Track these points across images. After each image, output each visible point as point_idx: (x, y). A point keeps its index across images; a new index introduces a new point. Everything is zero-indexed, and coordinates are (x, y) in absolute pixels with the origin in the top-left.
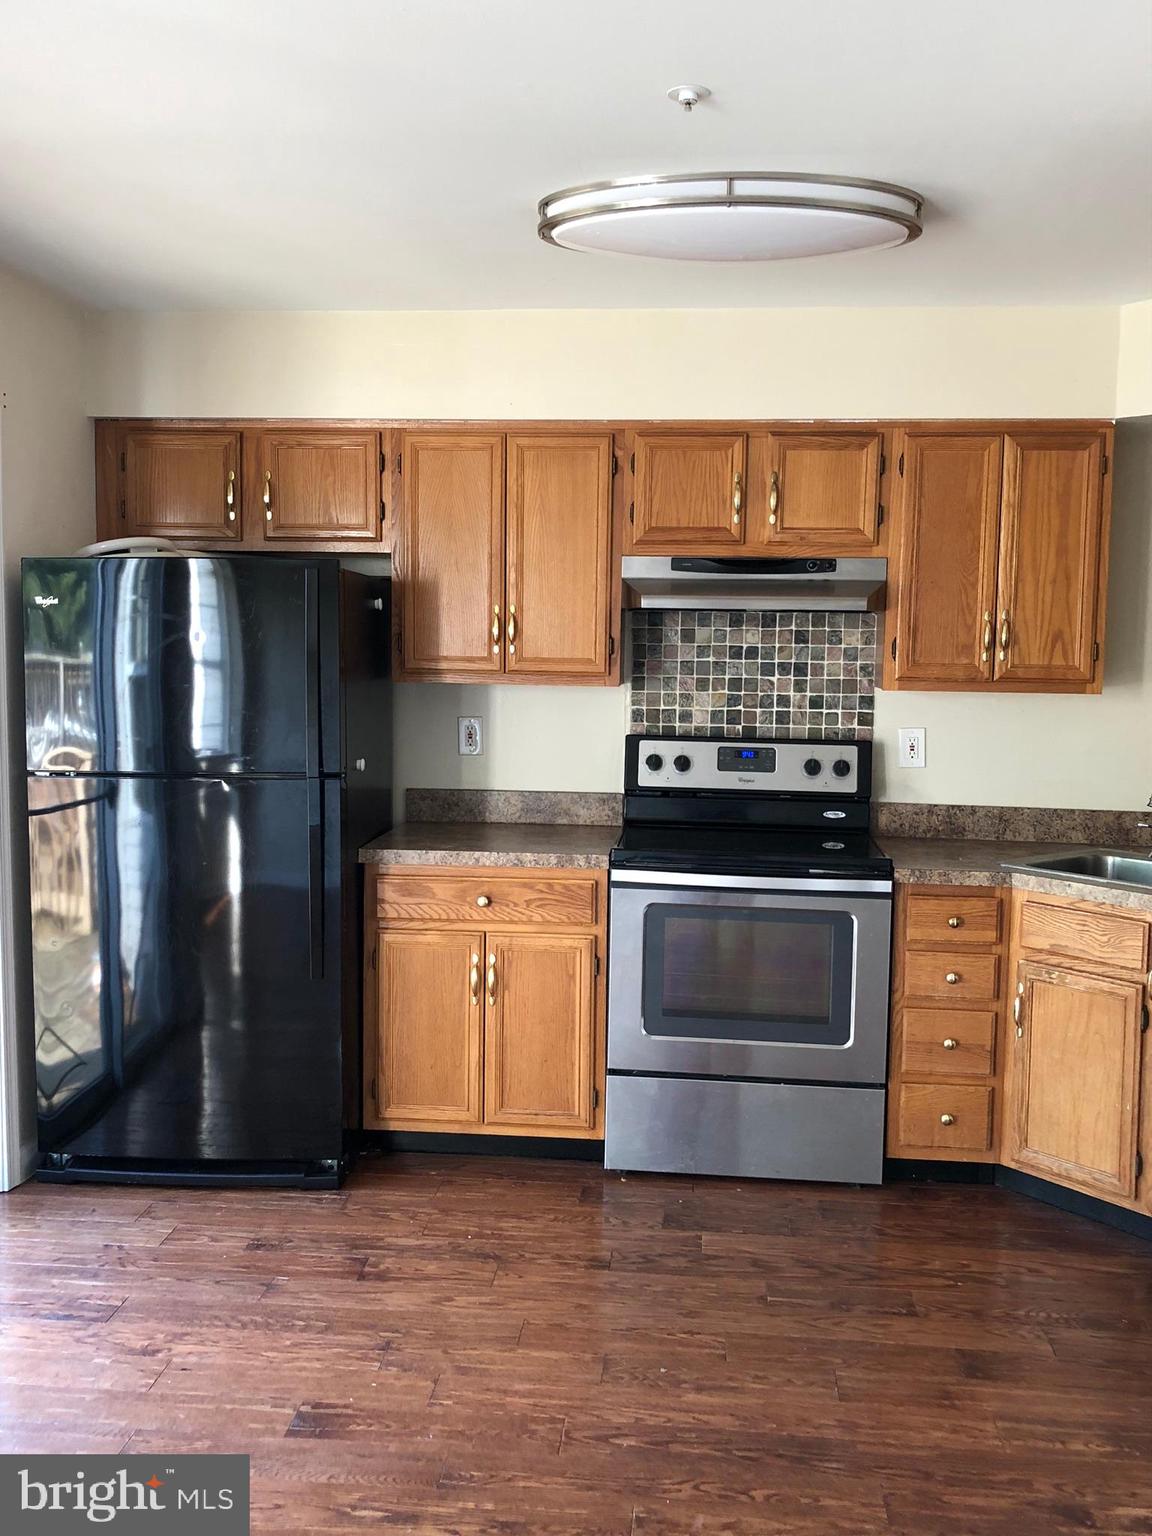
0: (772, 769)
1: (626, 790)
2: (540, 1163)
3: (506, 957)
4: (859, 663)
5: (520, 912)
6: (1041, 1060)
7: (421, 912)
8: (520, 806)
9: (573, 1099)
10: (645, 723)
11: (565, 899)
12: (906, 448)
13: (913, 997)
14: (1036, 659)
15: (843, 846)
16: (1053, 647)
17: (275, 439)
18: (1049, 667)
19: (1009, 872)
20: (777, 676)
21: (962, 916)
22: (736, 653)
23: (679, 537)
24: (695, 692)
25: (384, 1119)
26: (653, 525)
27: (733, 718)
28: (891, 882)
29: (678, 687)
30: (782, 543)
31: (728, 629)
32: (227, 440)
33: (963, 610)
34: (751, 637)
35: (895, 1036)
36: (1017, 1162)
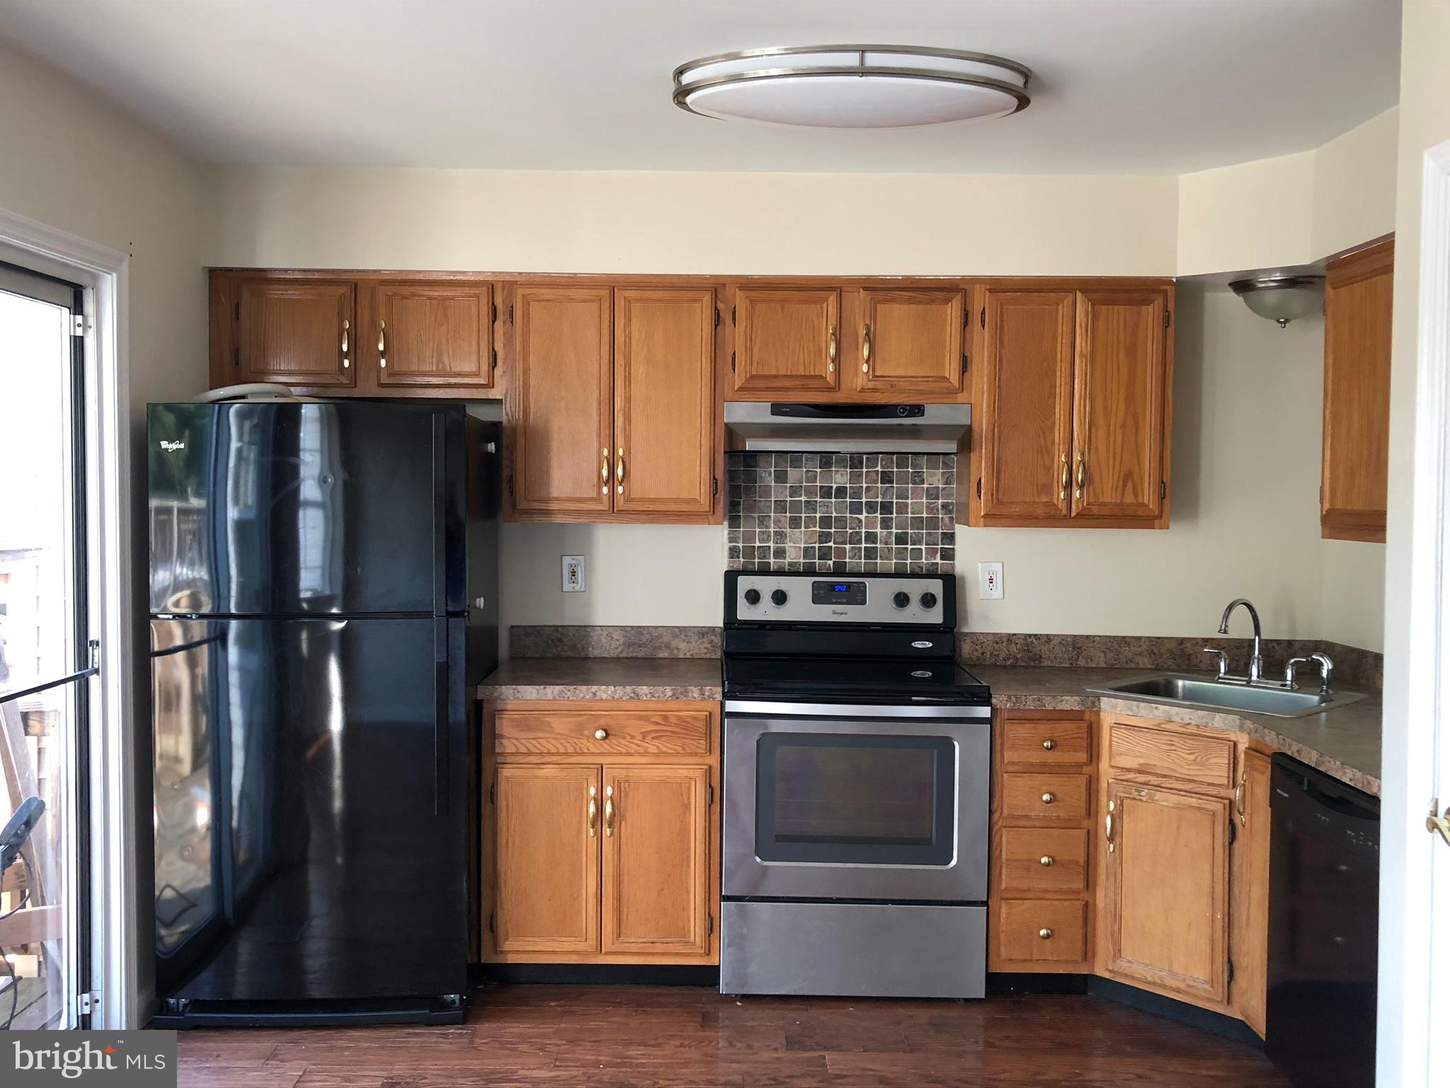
0: (864, 602)
1: (725, 624)
2: (656, 990)
3: (623, 789)
4: (940, 501)
5: (637, 744)
6: (1131, 873)
7: (538, 746)
8: (622, 640)
9: (689, 926)
10: (742, 560)
11: (678, 730)
12: (987, 302)
13: (1012, 817)
14: (1109, 497)
15: (931, 674)
16: (1124, 486)
17: (390, 290)
18: (1120, 505)
19: (1098, 697)
20: (865, 514)
21: (1055, 739)
22: (827, 493)
23: (778, 384)
24: (788, 530)
25: (502, 952)
26: (754, 373)
27: (824, 555)
28: (989, 708)
29: (772, 525)
30: (874, 390)
31: (819, 470)
32: (343, 290)
33: (1042, 453)
34: (840, 478)
35: (995, 854)
36: (1110, 971)
